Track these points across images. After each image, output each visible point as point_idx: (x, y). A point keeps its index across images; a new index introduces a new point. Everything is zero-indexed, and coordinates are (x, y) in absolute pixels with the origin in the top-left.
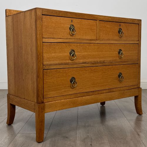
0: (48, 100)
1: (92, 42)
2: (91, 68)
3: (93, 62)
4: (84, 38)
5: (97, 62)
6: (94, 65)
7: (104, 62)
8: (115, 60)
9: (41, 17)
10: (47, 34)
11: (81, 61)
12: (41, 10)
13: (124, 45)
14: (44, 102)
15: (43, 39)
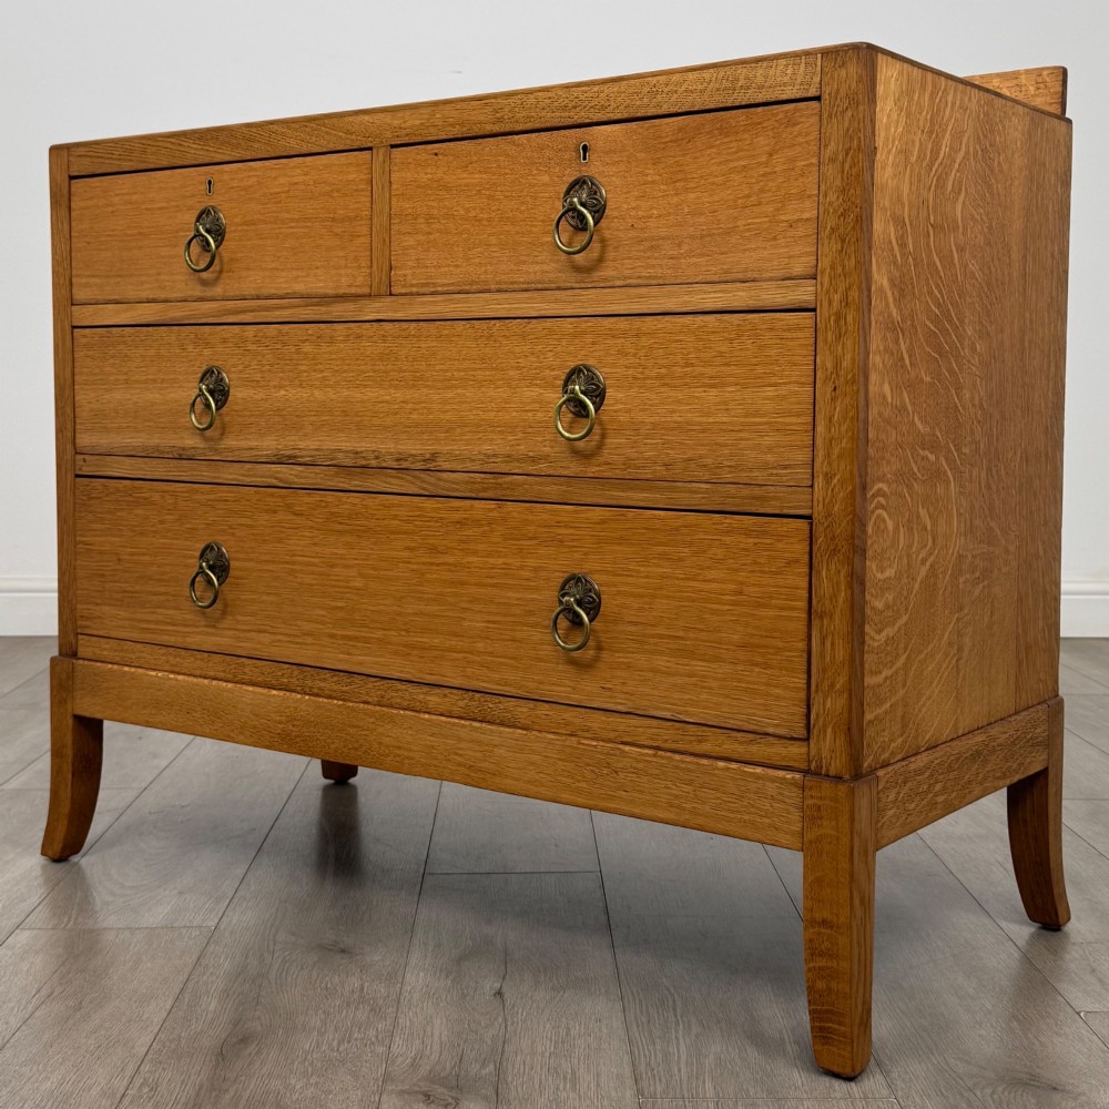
0: (97, 651)
1: (338, 310)
2: (330, 497)
3: (348, 462)
4: (282, 284)
5: (374, 463)
6: (355, 484)
7: (430, 465)
8: (534, 460)
9: (66, 191)
10: (92, 280)
11: (270, 444)
12: (65, 153)
13: (623, 324)
14: (82, 652)
15: (74, 308)
